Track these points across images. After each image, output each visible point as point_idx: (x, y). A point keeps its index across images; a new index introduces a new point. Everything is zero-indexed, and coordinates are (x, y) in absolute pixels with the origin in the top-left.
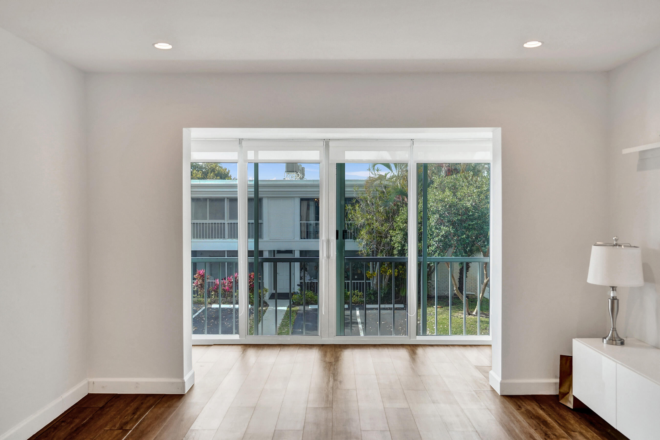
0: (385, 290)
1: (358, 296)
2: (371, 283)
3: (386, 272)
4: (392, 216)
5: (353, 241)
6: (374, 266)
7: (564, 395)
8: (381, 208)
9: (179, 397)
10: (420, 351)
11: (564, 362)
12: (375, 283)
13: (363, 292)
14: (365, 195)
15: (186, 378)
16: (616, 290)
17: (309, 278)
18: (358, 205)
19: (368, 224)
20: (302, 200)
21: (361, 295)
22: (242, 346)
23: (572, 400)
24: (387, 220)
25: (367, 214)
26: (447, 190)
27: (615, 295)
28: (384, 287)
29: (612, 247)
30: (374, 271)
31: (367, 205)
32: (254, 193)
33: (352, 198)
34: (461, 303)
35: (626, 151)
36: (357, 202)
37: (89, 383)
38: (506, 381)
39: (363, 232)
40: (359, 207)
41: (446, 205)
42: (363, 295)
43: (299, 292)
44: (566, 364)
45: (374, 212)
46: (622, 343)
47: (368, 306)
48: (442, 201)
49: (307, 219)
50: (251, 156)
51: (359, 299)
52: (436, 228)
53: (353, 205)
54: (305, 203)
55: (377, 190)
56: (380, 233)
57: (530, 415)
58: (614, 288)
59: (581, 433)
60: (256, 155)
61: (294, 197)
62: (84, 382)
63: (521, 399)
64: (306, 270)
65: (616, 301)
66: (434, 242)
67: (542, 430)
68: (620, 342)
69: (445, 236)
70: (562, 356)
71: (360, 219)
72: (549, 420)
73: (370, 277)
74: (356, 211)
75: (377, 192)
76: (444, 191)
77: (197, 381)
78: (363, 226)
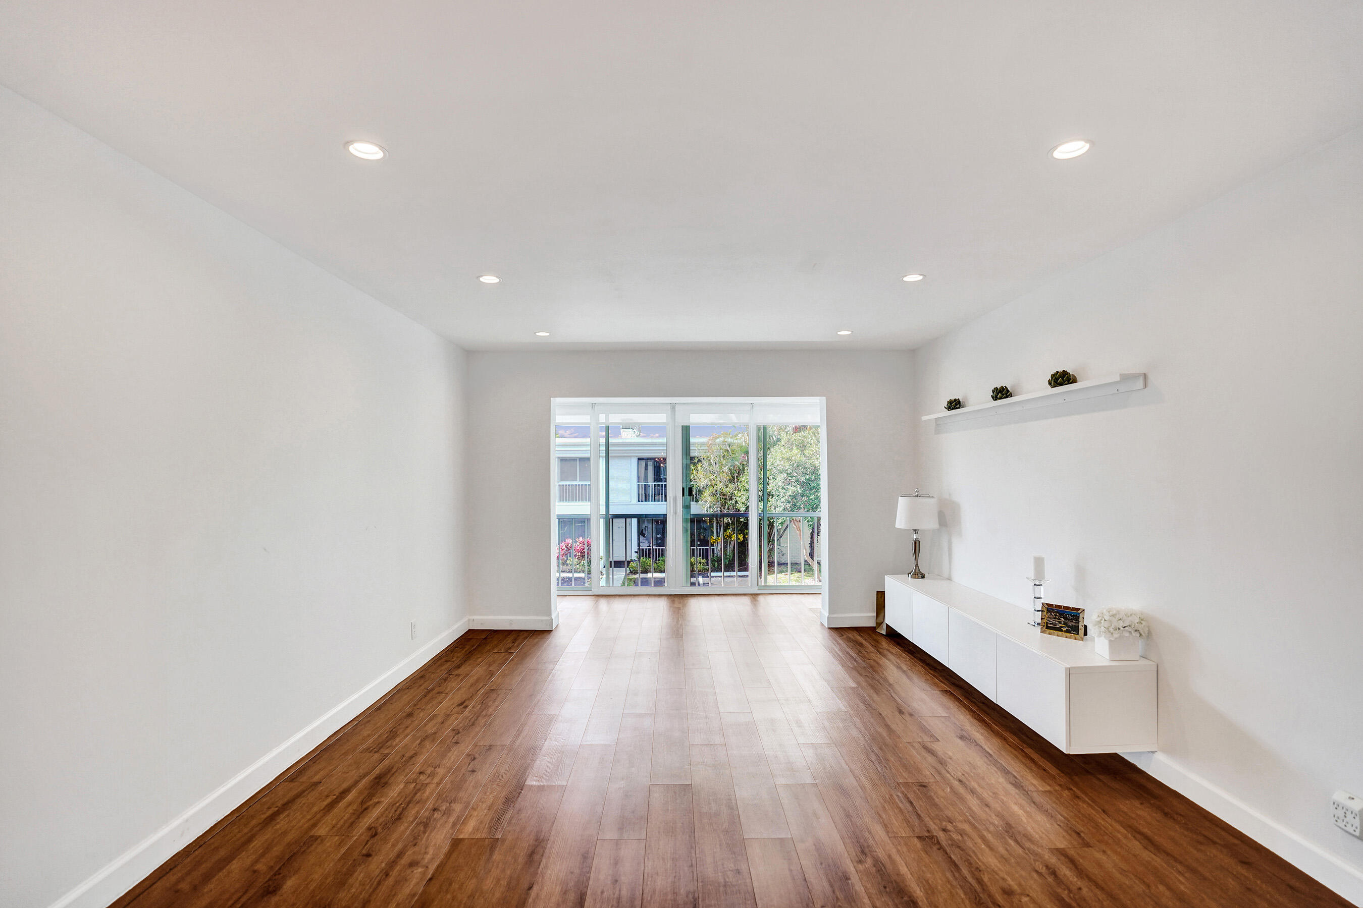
0: (730, 556)
1: (700, 563)
2: (715, 549)
3: (730, 537)
4: (737, 476)
5: (696, 503)
6: (719, 530)
7: (879, 624)
8: (726, 468)
9: (549, 632)
10: (761, 598)
11: (879, 596)
12: (719, 549)
13: (707, 559)
14: (708, 454)
15: (553, 617)
16: (918, 533)
17: (648, 545)
18: (700, 464)
19: (711, 485)
20: (639, 459)
21: (704, 563)
22: (593, 597)
23: (885, 627)
24: (732, 480)
25: (710, 475)
26: (795, 448)
27: (918, 537)
28: (730, 554)
29: (915, 498)
30: (718, 536)
31: (710, 464)
32: (605, 452)
33: (694, 457)
34: (812, 570)
35: (924, 418)
36: (699, 461)
37: (469, 620)
38: (831, 616)
39: (706, 494)
40: (701, 466)
41: (793, 464)
42: (707, 563)
43: (636, 559)
44: (881, 597)
45: (718, 472)
46: (923, 577)
47: (713, 574)
48: (789, 459)
49: (646, 480)
50: (602, 418)
51: (702, 567)
52: (783, 488)
53: (695, 464)
54: (643, 463)
55: (721, 449)
56: (724, 495)
57: (849, 640)
58: (916, 531)
59: (888, 650)
60: (607, 418)
61: (630, 457)
62: (465, 619)
63: (845, 630)
64: (643, 535)
65: (918, 542)
66: (782, 503)
67: (857, 649)
68: (921, 576)
69: (794, 497)
70: (877, 592)
71: (703, 480)
72: (864, 642)
73: (714, 542)
74: (698, 471)
75: (721, 451)
76: (791, 449)
77: (561, 621)
78: (706, 487)
